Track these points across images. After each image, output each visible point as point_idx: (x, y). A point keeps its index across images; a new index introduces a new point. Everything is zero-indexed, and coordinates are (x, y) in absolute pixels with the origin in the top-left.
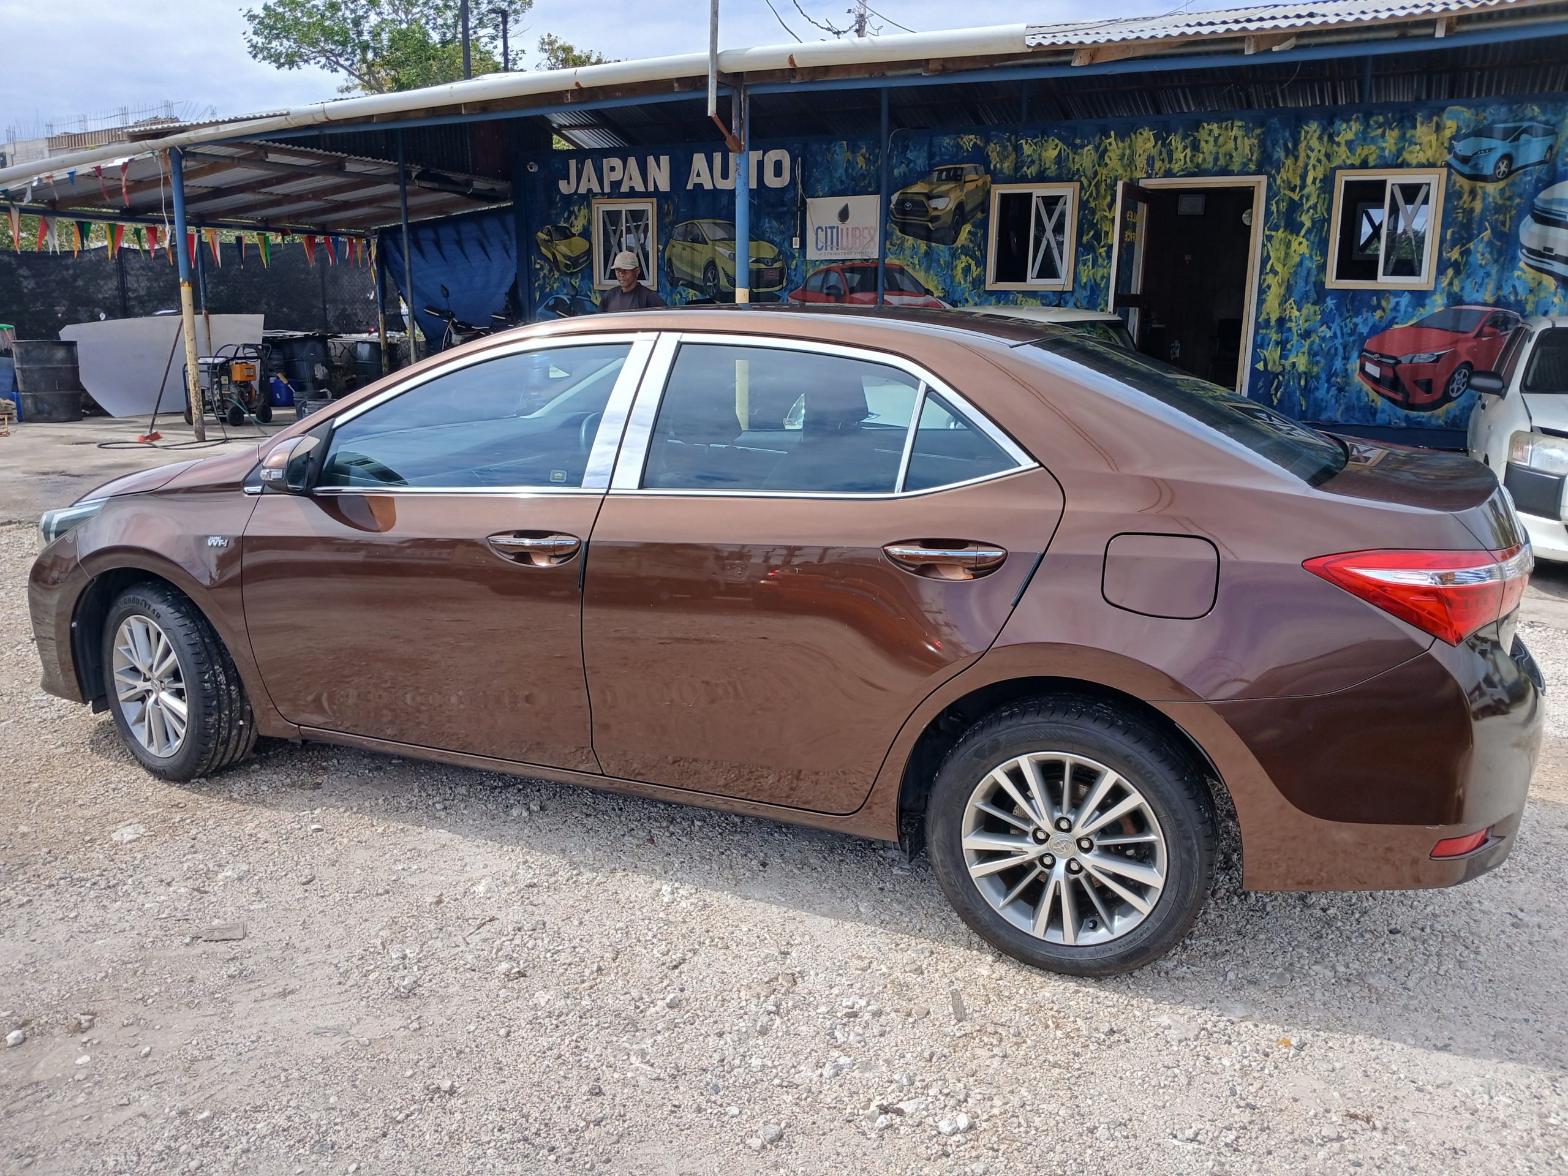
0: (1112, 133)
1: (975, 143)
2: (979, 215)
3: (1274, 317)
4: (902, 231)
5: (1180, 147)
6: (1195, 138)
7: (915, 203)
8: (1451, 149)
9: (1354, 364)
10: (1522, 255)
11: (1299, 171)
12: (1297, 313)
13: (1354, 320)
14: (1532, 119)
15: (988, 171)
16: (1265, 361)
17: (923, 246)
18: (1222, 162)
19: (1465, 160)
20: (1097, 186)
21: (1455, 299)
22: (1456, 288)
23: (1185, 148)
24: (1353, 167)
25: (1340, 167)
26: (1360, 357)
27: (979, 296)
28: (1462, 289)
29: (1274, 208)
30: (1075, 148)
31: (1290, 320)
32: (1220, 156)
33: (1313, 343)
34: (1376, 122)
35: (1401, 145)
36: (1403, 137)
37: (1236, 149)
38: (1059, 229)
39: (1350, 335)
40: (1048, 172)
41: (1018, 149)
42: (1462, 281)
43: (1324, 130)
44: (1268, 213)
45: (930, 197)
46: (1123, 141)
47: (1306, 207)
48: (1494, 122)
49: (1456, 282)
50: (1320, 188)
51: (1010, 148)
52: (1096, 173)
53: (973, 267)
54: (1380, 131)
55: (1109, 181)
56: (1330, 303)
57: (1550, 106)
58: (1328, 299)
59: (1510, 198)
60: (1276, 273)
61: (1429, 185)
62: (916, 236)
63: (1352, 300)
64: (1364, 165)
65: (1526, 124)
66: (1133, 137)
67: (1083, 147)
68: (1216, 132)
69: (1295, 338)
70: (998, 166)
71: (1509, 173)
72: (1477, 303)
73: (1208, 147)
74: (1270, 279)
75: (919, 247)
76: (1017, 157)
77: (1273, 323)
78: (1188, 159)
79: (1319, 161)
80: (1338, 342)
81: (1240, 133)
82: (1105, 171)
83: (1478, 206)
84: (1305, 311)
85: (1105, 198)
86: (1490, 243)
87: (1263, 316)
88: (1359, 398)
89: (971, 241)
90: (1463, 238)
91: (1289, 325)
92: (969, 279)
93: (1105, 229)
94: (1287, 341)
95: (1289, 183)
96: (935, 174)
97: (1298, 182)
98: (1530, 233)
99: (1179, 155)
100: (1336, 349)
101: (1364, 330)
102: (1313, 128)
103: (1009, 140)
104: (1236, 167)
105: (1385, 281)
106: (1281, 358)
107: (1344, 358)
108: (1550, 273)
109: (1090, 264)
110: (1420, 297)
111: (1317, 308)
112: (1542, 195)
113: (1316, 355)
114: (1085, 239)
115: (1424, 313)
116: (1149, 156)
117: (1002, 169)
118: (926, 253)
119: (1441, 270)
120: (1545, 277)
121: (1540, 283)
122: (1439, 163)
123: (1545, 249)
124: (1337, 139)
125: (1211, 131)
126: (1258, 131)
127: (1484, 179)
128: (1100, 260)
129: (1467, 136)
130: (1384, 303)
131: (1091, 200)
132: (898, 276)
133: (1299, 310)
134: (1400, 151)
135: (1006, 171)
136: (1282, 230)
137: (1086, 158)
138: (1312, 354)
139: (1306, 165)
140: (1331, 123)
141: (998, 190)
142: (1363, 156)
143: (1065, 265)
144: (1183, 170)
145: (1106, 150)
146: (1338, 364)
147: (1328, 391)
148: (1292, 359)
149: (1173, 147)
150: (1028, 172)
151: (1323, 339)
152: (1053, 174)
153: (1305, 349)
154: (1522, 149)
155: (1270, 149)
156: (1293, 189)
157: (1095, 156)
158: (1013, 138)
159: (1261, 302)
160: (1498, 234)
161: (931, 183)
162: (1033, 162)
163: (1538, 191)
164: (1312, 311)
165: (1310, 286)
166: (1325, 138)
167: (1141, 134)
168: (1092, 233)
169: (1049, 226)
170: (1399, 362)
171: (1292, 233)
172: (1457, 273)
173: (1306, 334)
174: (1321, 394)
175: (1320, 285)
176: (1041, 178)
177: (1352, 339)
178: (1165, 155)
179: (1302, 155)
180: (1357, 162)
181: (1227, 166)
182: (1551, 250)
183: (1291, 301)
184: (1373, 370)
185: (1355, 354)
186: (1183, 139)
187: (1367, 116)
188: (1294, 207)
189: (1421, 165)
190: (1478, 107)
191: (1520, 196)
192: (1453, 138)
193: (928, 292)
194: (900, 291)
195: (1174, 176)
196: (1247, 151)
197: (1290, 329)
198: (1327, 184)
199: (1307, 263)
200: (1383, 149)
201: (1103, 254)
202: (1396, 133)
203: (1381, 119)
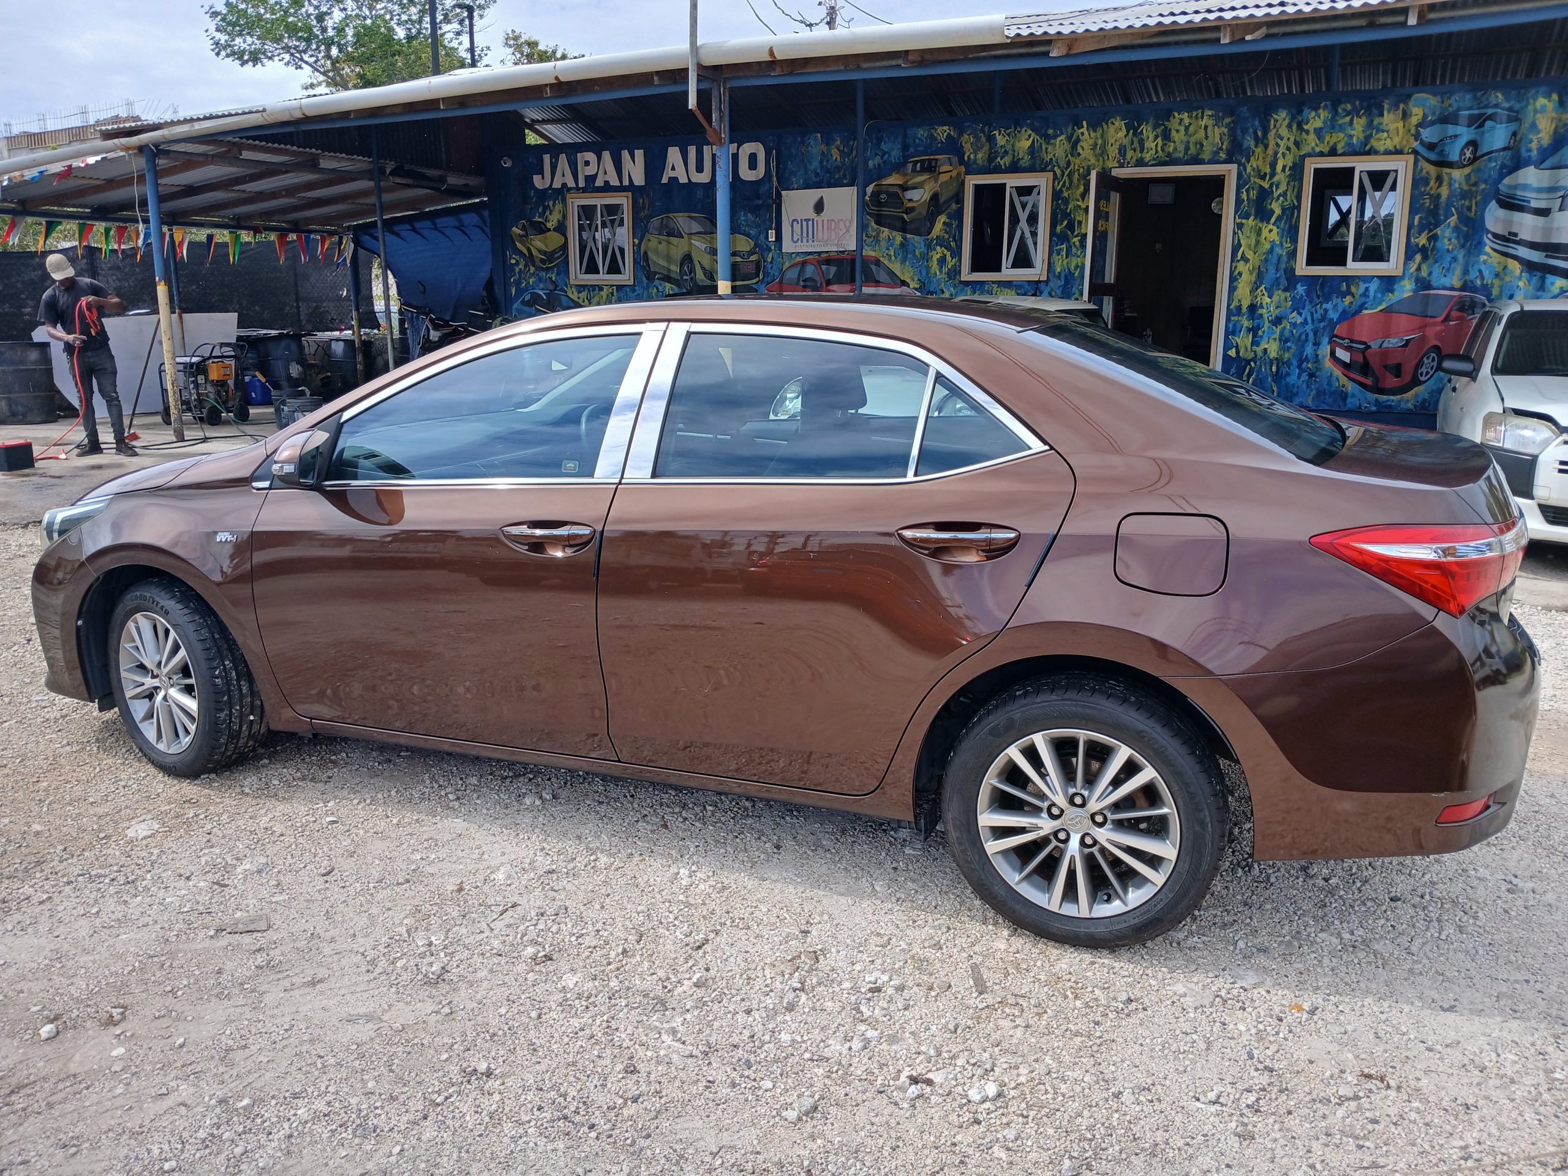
0: (1085, 123)
1: (949, 134)
2: (954, 206)
3: (1245, 304)
4: (876, 223)
5: (1151, 137)
6: (1166, 128)
7: (889, 194)
8: (1417, 136)
9: (1325, 350)
10: (1487, 240)
11: (1269, 159)
12: (1269, 300)
13: (1325, 306)
14: (1496, 106)
15: (961, 162)
16: (1237, 347)
17: (898, 238)
18: (1193, 150)
19: (1431, 147)
20: (1070, 175)
21: (1423, 284)
22: (1424, 273)
23: (1156, 137)
24: (1321, 154)
25: (1309, 155)
26: (1330, 342)
27: (955, 287)
28: (1430, 273)
29: (1244, 196)
30: (1048, 138)
31: (1262, 307)
32: (1191, 146)
33: (1284, 328)
34: (1345, 110)
35: (1369, 132)
36: (1370, 125)
37: (1207, 138)
38: (1033, 219)
39: (1321, 321)
40: (1021, 162)
41: (991, 139)
42: (1430, 266)
43: (1293, 118)
44: (1239, 201)
45: (904, 188)
46: (1095, 131)
47: (1275, 195)
48: (1459, 109)
49: (1424, 267)
50: (1290, 176)
51: (983, 139)
52: (1068, 163)
53: (949, 258)
54: (1348, 119)
55: (1081, 170)
56: (1301, 289)
57: (1514, 93)
58: (1299, 286)
59: (1475, 184)
60: (1247, 261)
61: (1396, 171)
62: (891, 227)
63: (1322, 287)
64: (1333, 152)
65: (1490, 111)
66: (1105, 126)
67: (1055, 137)
68: (1187, 121)
69: (1267, 324)
70: (972, 157)
71: (1475, 159)
72: (1445, 288)
73: (1178, 137)
74: (1241, 267)
75: (894, 239)
76: (991, 149)
77: (1244, 310)
78: (1159, 148)
79: (1288, 149)
80: (1309, 328)
81: (1211, 122)
82: (1078, 161)
83: (1444, 191)
84: (1275, 298)
85: (1078, 187)
86: (1456, 229)
87: (1235, 303)
88: (1329, 384)
89: (946, 232)
90: (1431, 224)
91: (1260, 311)
92: (945, 270)
93: (1078, 218)
94: (1259, 328)
95: (1259, 171)
96: (910, 166)
97: (1268, 170)
98: (1495, 218)
99: (1150, 144)
100: (1307, 335)
101: (1334, 315)
102: (1282, 116)
103: (982, 131)
104: (1206, 156)
105: (1354, 267)
106: (1252, 344)
107: (1315, 344)
108: (1515, 257)
109: (1064, 253)
110: (1389, 283)
111: (1288, 294)
112: (1506, 181)
113: (1287, 341)
114: (1059, 229)
115: (1393, 298)
116: (1121, 145)
117: (975, 159)
118: (902, 245)
119: (1409, 256)
120: (1510, 261)
121: (1505, 268)
122: (1406, 150)
123: (1510, 233)
124: (1306, 127)
125: (1181, 120)
126: (1228, 120)
127: (1450, 165)
128: (1074, 250)
129: (1432, 123)
130: (1353, 289)
131: (1064, 189)
132: (873, 267)
133: (1270, 297)
134: (1368, 138)
135: (979, 162)
136: (1252, 218)
137: (1059, 148)
138: (1283, 340)
139: (1276, 153)
140: (1300, 111)
141: (972, 181)
142: (1331, 144)
143: (1040, 255)
144: (1154, 159)
145: (1078, 140)
146: (1309, 350)
147: (1299, 377)
148: (1264, 345)
149: (1144, 136)
150: (1002, 163)
151: (1294, 325)
152: (1027, 164)
153: (1277, 336)
154: (1487, 136)
155: (1240, 138)
156: (1263, 178)
157: (1067, 146)
158: (986, 129)
159: (1232, 289)
160: (1465, 220)
161: (905, 175)
162: (1006, 152)
163: (1502, 177)
164: (1283, 297)
165: (1281, 273)
166: (1295, 127)
167: (1113, 123)
168: (1065, 223)
169: (1023, 216)
170: (1370, 347)
171: (1262, 221)
172: (1425, 258)
173: (1277, 321)
174: (1292, 379)
175: (1290, 272)
176: (1015, 168)
177: (1322, 324)
178: (1136, 145)
179: (1272, 144)
180: (1326, 150)
181: (1198, 154)
182: (1516, 235)
183: (1262, 287)
184: (1344, 355)
185: (1326, 340)
186: (1154, 128)
187: (1335, 104)
188: (1264, 195)
189: (1388, 152)
190: (1442, 94)
191: (1485, 182)
192: (1419, 125)
193: (904, 283)
194: (877, 283)
195: (1146, 165)
196: (1217, 140)
197: (1261, 316)
198: (1297, 171)
199: (1278, 250)
200: (1351, 137)
201: (1077, 243)
202: (1363, 121)
203: (1349, 107)
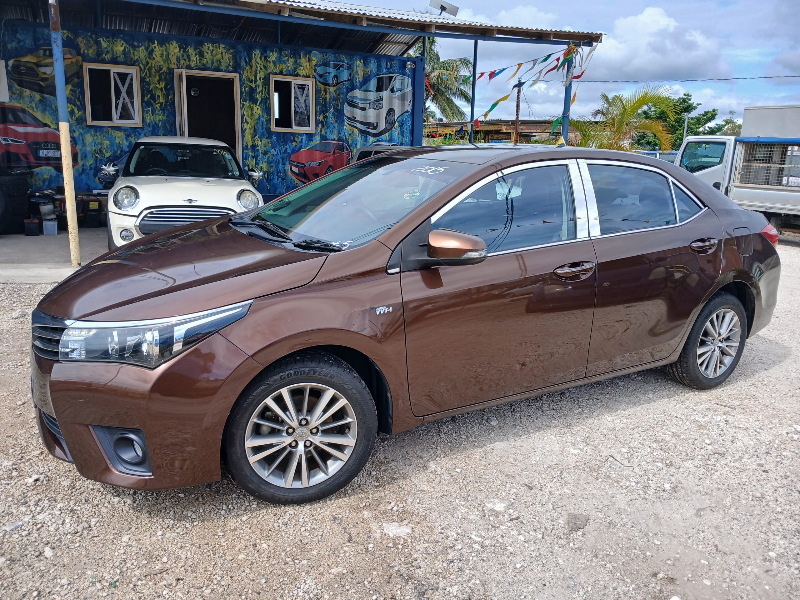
0: (156, 41)
1: (68, 36)
2: (76, 80)
3: (250, 144)
4: (19, 85)
5: (194, 54)
6: (201, 50)
7: (28, 68)
8: (315, 70)
9: (287, 167)
10: (345, 119)
11: (253, 73)
12: (260, 143)
13: (286, 146)
14: (343, 61)
15: (79, 54)
16: (248, 165)
17: (37, 96)
18: (215, 64)
19: (321, 76)
20: (149, 69)
21: (323, 138)
22: (323, 133)
23: (196, 55)
24: (276, 73)
25: (271, 73)
26: (290, 163)
27: (83, 129)
28: (326, 133)
29: (243, 90)
30: (134, 47)
31: (258, 146)
32: (215, 61)
33: (269, 157)
34: (285, 54)
35: (295, 66)
36: (296, 62)
37: (223, 59)
38: (130, 93)
39: (285, 153)
40: (119, 59)
41: (98, 43)
42: (325, 130)
43: (262, 55)
44: (241, 93)
45: (38, 65)
46: (162, 47)
47: (258, 91)
48: (330, 61)
49: (323, 130)
50: (263, 82)
51: (92, 42)
52: (148, 63)
53: (76, 111)
54: (287, 58)
55: (156, 68)
56: (274, 138)
57: (349, 57)
58: (273, 136)
59: (339, 95)
60: (248, 123)
61: (308, 85)
62: (32, 89)
63: (283, 137)
64: (281, 73)
65: (342, 63)
66: (167, 45)
67: (139, 47)
68: (211, 48)
69: (261, 155)
70: (86, 51)
71: (337, 84)
72: (332, 140)
73: (208, 56)
74: (246, 126)
75: (34, 96)
76: (98, 48)
77: (249, 147)
78: (198, 61)
79: (261, 69)
80: (279, 156)
81: (224, 51)
82: (154, 62)
83: (328, 96)
84: (263, 142)
85: (155, 77)
86: (333, 114)
87: (245, 144)
88: (291, 183)
89: (73, 95)
90: (324, 111)
91: (257, 148)
92: (74, 118)
93: (157, 94)
94: (257, 156)
95: (249, 78)
96: (41, 52)
97: (254, 79)
98: (347, 109)
99: (193, 58)
100: (279, 160)
101: (289, 151)
102: (257, 52)
103: (91, 37)
104: (223, 68)
105: (295, 129)
106: (256, 164)
107: (283, 164)
108: (356, 128)
109: (150, 113)
110: (310, 136)
111: (269, 140)
112: (349, 94)
113: (271, 163)
114: (146, 99)
115: (312, 144)
116: (177, 56)
117: (88, 54)
118: (41, 101)
119: (317, 126)
120: (355, 129)
121: (353, 132)
122: (311, 76)
123: (353, 117)
124: (269, 59)
125: (209, 47)
126: (232, 51)
127: (329, 85)
128: (157, 111)
129: (320, 65)
130: (296, 139)
131: (146, 77)
132: (21, 114)
133: (261, 141)
134: (295, 69)
135: (90, 55)
136: (248, 102)
137: (141, 53)
138: (269, 162)
139: (256, 71)
140: (265, 51)
141: (87, 66)
142: (280, 69)
143: (137, 112)
144: (196, 66)
145: (152, 51)
146: (281, 167)
147: (278, 180)
148: (261, 165)
149: (190, 53)
150: (106, 57)
151: (273, 155)
152: (123, 60)
153: (266, 160)
154: (341, 74)
155: (238, 60)
156: (251, 82)
157: (146, 53)
158: (94, 36)
159: (243, 137)
160: (336, 110)
161: (38, 57)
162: (108, 52)
163: (348, 93)
164: (266, 141)
165: (264, 130)
166: (263, 58)
167: (172, 44)
168: (149, 96)
169: (124, 90)
170: (305, 166)
171: (253, 103)
172: (323, 126)
173: (265, 153)
174: (275, 181)
175: (269, 130)
176: (114, 61)
177: (285, 155)
178: (185, 57)
179: (254, 66)
180: (278, 72)
181: (219, 67)
182: (355, 118)
183: (257, 137)
184: (296, 170)
185: (288, 163)
186: (195, 50)
187: (280, 51)
188: (252, 91)
189: (304, 76)
190: (323, 53)
191: (343, 94)
192: (315, 65)
193: (45, 125)
194: (25, 124)
195: (192, 69)
196: (228, 60)
197: (258, 150)
198: (266, 80)
199: (261, 119)
200: (288, 67)
201: (159, 108)
202: (292, 60)
203: (287, 52)
